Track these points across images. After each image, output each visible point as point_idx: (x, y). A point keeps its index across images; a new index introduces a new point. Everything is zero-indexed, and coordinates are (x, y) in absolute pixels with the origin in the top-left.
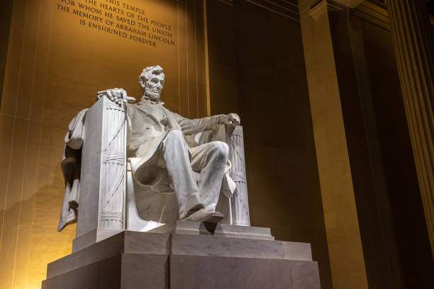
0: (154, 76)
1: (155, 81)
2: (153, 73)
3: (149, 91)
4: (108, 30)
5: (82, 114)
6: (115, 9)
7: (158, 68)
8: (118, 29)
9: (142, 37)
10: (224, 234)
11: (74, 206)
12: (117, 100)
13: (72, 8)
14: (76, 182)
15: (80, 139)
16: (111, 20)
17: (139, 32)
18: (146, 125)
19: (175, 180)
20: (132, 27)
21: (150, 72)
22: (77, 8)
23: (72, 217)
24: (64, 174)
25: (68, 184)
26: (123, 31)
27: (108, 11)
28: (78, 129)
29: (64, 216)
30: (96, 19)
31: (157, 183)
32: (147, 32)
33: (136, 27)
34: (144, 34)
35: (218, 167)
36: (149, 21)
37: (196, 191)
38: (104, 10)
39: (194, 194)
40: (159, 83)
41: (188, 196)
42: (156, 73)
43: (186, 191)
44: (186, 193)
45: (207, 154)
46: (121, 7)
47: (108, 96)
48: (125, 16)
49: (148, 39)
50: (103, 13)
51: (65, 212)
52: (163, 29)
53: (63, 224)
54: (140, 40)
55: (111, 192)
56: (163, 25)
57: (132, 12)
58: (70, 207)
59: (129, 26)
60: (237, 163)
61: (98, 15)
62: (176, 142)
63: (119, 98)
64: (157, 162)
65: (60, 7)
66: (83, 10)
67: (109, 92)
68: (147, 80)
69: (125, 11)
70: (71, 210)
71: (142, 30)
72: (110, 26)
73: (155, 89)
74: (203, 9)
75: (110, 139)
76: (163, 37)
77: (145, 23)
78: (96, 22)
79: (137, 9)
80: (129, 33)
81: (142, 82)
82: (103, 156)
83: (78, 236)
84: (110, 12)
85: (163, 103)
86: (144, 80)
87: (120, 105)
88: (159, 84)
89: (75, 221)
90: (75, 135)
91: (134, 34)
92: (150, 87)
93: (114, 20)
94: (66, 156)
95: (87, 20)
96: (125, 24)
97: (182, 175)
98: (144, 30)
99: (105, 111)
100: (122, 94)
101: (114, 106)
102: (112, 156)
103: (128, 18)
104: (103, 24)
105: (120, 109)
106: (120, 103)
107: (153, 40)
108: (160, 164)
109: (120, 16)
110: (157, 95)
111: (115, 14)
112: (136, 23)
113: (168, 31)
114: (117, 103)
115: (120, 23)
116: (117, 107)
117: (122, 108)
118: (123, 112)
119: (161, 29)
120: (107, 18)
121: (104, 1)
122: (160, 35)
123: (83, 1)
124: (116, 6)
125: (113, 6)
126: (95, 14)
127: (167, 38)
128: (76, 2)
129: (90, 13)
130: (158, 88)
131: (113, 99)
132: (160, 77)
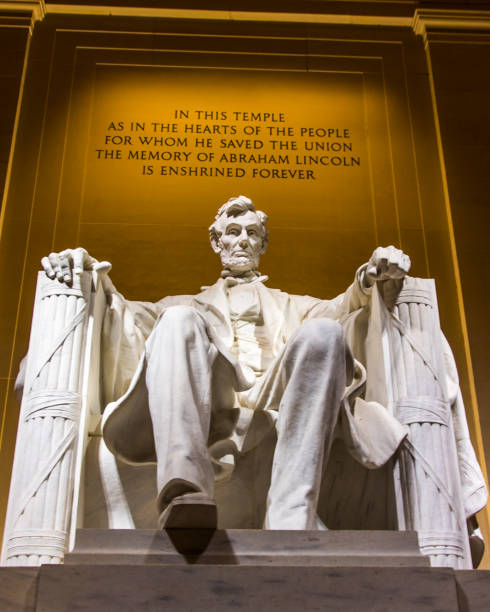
0: (232, 220)
1: (234, 231)
2: (229, 214)
4: (204, 172)
6: (216, 129)
7: (243, 200)
8: (225, 165)
9: (280, 167)
12: (60, 275)
13: (125, 149)
16: (208, 151)
17: (272, 159)
20: (256, 153)
22: (137, 146)
26: (234, 166)
27: (200, 137)
30: (177, 156)
32: (292, 154)
33: (267, 150)
34: (285, 160)
36: (296, 131)
38: (192, 137)
40: (244, 232)
46: (231, 121)
48: (240, 136)
49: (294, 167)
50: (191, 142)
52: (333, 139)
54: (275, 173)
56: (331, 132)
57: (254, 124)
59: (248, 153)
61: (181, 149)
63: (64, 267)
65: (103, 154)
66: (151, 148)
68: (221, 234)
69: (240, 125)
71: (277, 152)
72: (207, 164)
73: (238, 248)
76: (331, 154)
77: (285, 139)
78: (176, 164)
79: (267, 116)
80: (249, 167)
84: (207, 135)
85: (265, 277)
86: (216, 236)
87: (70, 284)
88: (244, 236)
91: (260, 166)
92: (227, 246)
93: (217, 149)
95: (157, 164)
96: (238, 151)
98: (284, 153)
100: (71, 259)
103: (247, 137)
104: (193, 162)
105: (69, 291)
106: (68, 277)
107: (305, 168)
109: (228, 137)
110: (241, 261)
111: (216, 138)
112: (265, 142)
113: (342, 141)
114: (61, 280)
115: (228, 151)
116: (63, 288)
117: (76, 290)
118: (78, 297)
119: (326, 139)
120: (200, 149)
121: (193, 120)
122: (324, 153)
123: (149, 132)
124: (220, 123)
125: (211, 123)
126: (173, 149)
127: (341, 154)
128: (135, 136)
129: (162, 149)
130: (244, 246)
131: (52, 273)
132: (246, 220)
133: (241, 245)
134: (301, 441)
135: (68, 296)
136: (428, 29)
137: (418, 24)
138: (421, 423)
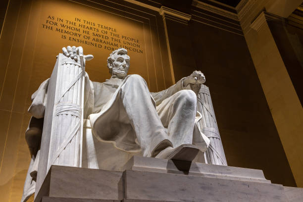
0: (120, 56)
1: (121, 60)
2: (119, 54)
4: (86, 42)
6: (91, 28)
8: (94, 42)
10: (202, 174)
12: (72, 55)
13: (55, 27)
14: (39, 152)
16: (88, 36)
17: (112, 44)
20: (106, 41)
21: (116, 54)
22: (59, 27)
24: (29, 147)
25: (33, 156)
26: (98, 43)
27: (85, 30)
29: (26, 190)
30: (76, 34)
31: (121, 139)
32: (119, 44)
33: (110, 40)
35: (186, 115)
36: (121, 36)
37: (159, 127)
38: (82, 29)
39: (157, 131)
40: (124, 61)
42: (121, 53)
43: (149, 131)
44: (148, 134)
45: (173, 103)
46: (97, 27)
47: (64, 54)
48: (99, 33)
50: (81, 31)
52: (133, 42)
54: (113, 49)
55: (63, 145)
56: (132, 39)
57: (106, 30)
58: (33, 179)
59: (103, 40)
60: (207, 119)
61: (77, 32)
62: (135, 85)
63: (74, 53)
64: (119, 116)
65: (45, 27)
66: (65, 29)
68: (114, 61)
69: (100, 29)
70: (33, 182)
71: (114, 42)
72: (87, 40)
73: (121, 67)
74: (164, 28)
75: (64, 91)
76: (133, 47)
77: (117, 38)
78: (75, 37)
79: (110, 29)
80: (103, 45)
81: (109, 64)
84: (87, 30)
86: (111, 61)
87: (76, 61)
88: (124, 63)
91: (108, 45)
92: (117, 66)
93: (91, 35)
95: (68, 36)
96: (101, 38)
97: (143, 116)
98: (116, 43)
100: (78, 50)
102: (66, 107)
103: (102, 34)
104: (81, 38)
106: (75, 57)
108: (122, 118)
109: (96, 33)
110: (123, 72)
111: (91, 32)
112: (109, 37)
113: (136, 43)
114: (73, 58)
115: (96, 37)
116: (73, 62)
117: (79, 63)
118: (79, 67)
119: (131, 42)
120: (85, 34)
121: (82, 23)
122: (130, 46)
123: (65, 23)
124: (92, 26)
125: (89, 26)
126: (74, 32)
127: (136, 48)
128: (59, 23)
129: (70, 31)
130: (124, 66)
131: (68, 54)
132: (125, 57)
133: (123, 66)
134: (182, 137)
135: (75, 65)
136: (165, 14)
137: (162, 11)
138: (213, 138)
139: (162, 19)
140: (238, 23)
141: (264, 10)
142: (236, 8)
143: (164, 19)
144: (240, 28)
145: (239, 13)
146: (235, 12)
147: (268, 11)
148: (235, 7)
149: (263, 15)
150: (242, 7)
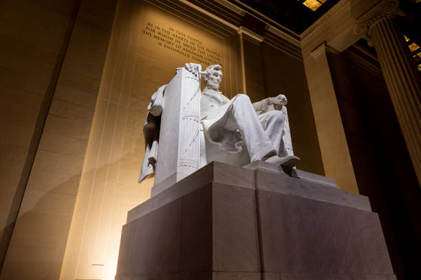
0: (215, 71)
2: (214, 69)
3: (210, 83)
4: (178, 51)
5: (161, 89)
6: (182, 39)
7: (217, 66)
8: (184, 52)
9: (200, 58)
11: (152, 161)
12: (193, 71)
13: (153, 34)
14: (155, 143)
15: (160, 107)
16: (179, 45)
17: (198, 55)
18: (211, 104)
19: (246, 134)
20: (194, 51)
21: (212, 69)
22: (157, 35)
23: (150, 170)
25: (148, 145)
26: (187, 53)
27: (177, 39)
28: (159, 98)
29: (144, 170)
30: (170, 43)
31: (225, 142)
32: (204, 56)
33: (196, 51)
34: (202, 57)
36: (205, 49)
38: (174, 39)
41: (260, 145)
42: (216, 69)
44: (258, 143)
45: (267, 120)
46: (186, 38)
47: (187, 69)
48: (189, 44)
49: (204, 60)
51: (145, 167)
52: (214, 56)
53: (143, 177)
55: (189, 143)
56: (214, 53)
57: (194, 42)
58: (150, 163)
59: (192, 51)
61: (171, 41)
63: (195, 69)
64: (225, 124)
65: (145, 33)
66: (161, 36)
67: (187, 64)
68: (210, 75)
69: (189, 40)
70: (150, 165)
71: (200, 54)
72: (179, 49)
73: (216, 81)
75: (188, 100)
77: (202, 50)
78: (169, 45)
79: (197, 41)
80: (191, 55)
82: (182, 113)
83: (156, 184)
84: (179, 40)
86: (208, 75)
87: (196, 76)
88: (219, 77)
89: (153, 175)
90: (156, 103)
92: (212, 79)
93: (182, 45)
94: (148, 121)
95: (163, 43)
96: (189, 49)
98: (202, 54)
99: (183, 80)
100: (198, 67)
101: (191, 75)
102: (190, 113)
103: (191, 45)
104: (174, 47)
106: (195, 73)
107: (207, 62)
109: (186, 43)
110: (217, 86)
111: (182, 42)
112: (196, 49)
113: (217, 57)
114: (193, 73)
115: (186, 48)
117: (197, 78)
118: (198, 81)
120: (176, 43)
121: (175, 33)
122: (212, 59)
123: (161, 31)
124: (183, 37)
125: (181, 36)
126: (168, 40)
128: (157, 30)
129: (165, 39)
130: (218, 81)
131: (190, 70)
132: (220, 73)
136: (243, 33)
137: (240, 31)
139: (239, 38)
140: (300, 49)
141: (325, 42)
142: (301, 36)
143: (241, 38)
144: (301, 54)
145: (302, 41)
146: (299, 39)
147: (328, 44)
148: (299, 34)
149: (323, 46)
150: (305, 36)
